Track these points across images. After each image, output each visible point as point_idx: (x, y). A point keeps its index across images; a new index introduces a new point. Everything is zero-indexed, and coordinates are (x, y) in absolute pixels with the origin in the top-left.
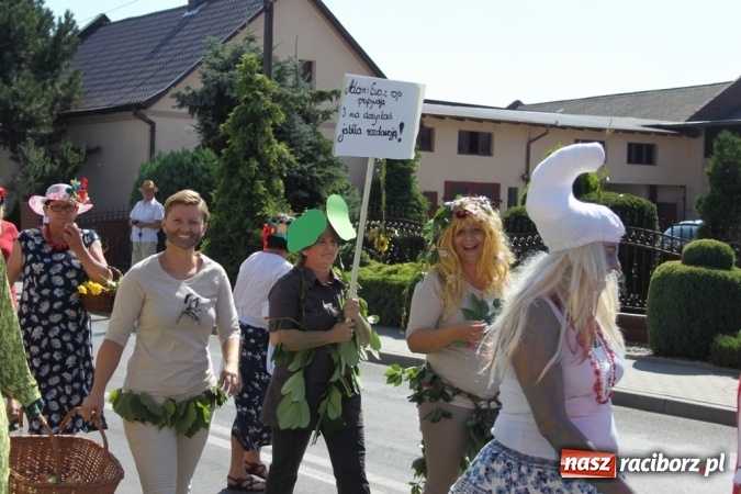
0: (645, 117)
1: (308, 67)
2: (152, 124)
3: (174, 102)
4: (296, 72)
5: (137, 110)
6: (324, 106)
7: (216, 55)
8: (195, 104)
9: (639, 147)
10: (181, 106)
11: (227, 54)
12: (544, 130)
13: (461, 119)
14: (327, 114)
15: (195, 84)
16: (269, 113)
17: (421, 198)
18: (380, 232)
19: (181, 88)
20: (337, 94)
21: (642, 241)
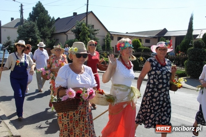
0: (148, 35)
1: (93, 26)
2: (67, 35)
3: (71, 31)
4: (91, 26)
5: (65, 33)
6: (96, 32)
7: (78, 23)
8: (74, 31)
9: (147, 40)
10: (72, 32)
11: (80, 23)
12: (131, 37)
13: (118, 35)
14: (96, 34)
15: (75, 28)
16: (87, 33)
17: (111, 48)
18: (105, 53)
19: (72, 29)
20: (98, 30)
21: (149, 55)
